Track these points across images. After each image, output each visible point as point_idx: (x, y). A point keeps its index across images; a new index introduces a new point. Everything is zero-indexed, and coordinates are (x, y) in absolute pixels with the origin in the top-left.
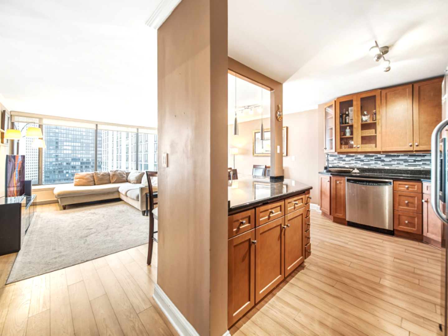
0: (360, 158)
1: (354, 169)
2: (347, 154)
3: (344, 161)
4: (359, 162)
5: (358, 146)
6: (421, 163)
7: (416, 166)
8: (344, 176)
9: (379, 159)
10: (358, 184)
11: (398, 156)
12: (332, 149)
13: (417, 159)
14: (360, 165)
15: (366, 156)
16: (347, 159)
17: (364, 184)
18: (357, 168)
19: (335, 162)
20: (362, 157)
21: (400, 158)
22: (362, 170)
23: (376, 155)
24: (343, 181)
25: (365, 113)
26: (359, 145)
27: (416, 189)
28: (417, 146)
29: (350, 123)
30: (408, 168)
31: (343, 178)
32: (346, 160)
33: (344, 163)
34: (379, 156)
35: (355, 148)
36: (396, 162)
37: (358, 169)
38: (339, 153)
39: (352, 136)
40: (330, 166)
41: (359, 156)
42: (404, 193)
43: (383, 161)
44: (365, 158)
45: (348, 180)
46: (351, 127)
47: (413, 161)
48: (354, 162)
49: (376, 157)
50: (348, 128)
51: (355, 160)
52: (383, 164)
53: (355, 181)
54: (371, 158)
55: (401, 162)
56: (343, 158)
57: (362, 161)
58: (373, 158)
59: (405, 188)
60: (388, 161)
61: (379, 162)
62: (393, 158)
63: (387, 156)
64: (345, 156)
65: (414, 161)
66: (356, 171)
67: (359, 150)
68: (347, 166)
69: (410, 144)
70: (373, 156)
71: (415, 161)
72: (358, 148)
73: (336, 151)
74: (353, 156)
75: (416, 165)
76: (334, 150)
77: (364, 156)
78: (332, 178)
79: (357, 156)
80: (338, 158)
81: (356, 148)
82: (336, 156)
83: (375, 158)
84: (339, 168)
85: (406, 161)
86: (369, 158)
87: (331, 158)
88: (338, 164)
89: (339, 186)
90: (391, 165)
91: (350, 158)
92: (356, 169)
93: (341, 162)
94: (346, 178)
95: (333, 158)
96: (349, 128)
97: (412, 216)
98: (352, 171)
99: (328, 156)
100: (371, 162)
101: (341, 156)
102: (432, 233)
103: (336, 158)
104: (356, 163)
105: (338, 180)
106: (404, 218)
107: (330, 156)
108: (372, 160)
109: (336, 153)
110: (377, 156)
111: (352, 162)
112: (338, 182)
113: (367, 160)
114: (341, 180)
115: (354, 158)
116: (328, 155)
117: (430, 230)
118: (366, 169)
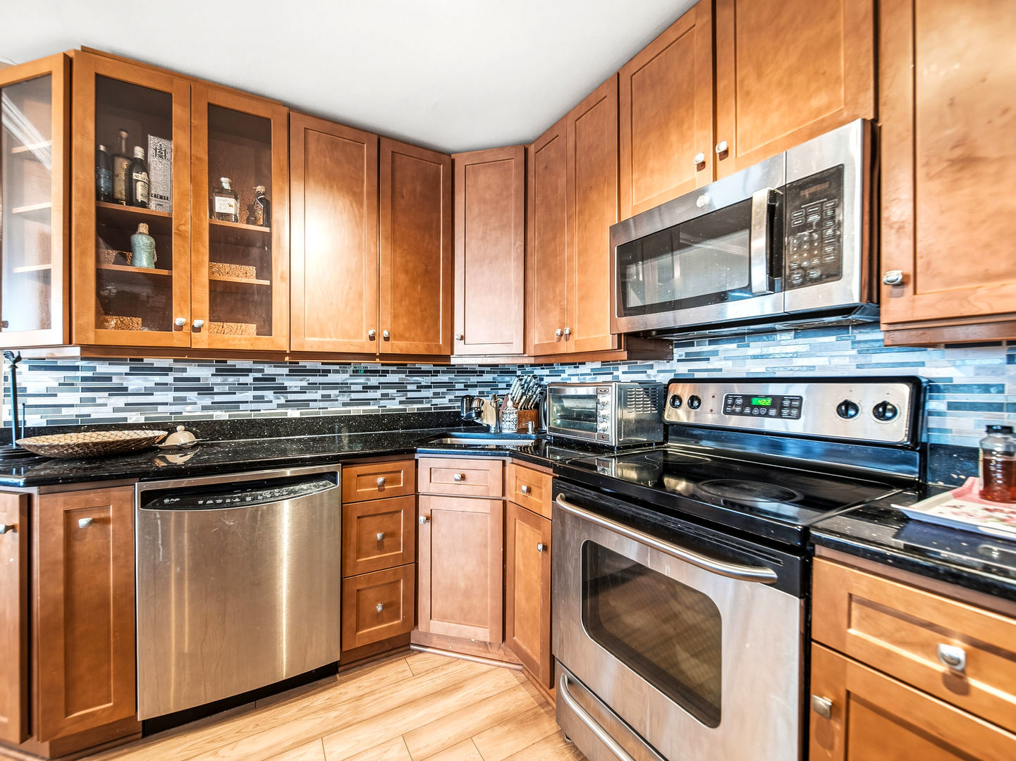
0: (198, 379)
1: (171, 430)
2: (135, 357)
3: (122, 391)
4: (192, 396)
5: (197, 323)
6: (377, 394)
7: (369, 404)
8: (123, 478)
9: (266, 382)
10: (204, 506)
11: (326, 372)
12: (45, 324)
13: (370, 384)
14: (196, 406)
15: (220, 372)
16: (136, 383)
17: (232, 504)
18: (183, 423)
19: (64, 397)
20: (205, 373)
21: (332, 378)
22: (206, 430)
23: (260, 366)
24: (118, 510)
25: (225, 183)
26: (202, 317)
27: (402, 485)
28: (387, 339)
29: (154, 208)
30: (350, 411)
31: (117, 493)
32: (131, 388)
33: (120, 401)
34: (269, 370)
35: (180, 328)
36: (318, 395)
37: (190, 426)
38: (93, 352)
39: (165, 272)
40: (34, 420)
41: (193, 371)
42: (371, 507)
43: (282, 390)
44: (219, 380)
45: (148, 499)
46: (161, 230)
47: (360, 388)
48: (169, 396)
49: (259, 375)
50: (143, 228)
51: (177, 390)
52: (282, 401)
53: (188, 498)
54: (243, 380)
55: (334, 393)
56: (115, 380)
57: (207, 390)
58: (249, 379)
59: (375, 485)
60: (298, 389)
61: (269, 395)
62: (312, 379)
63: (296, 372)
64: (126, 369)
65: (364, 388)
66: (182, 437)
67: (202, 341)
68: (134, 417)
69: (371, 332)
70: (250, 370)
71: (366, 388)
72: (198, 330)
73: (69, 341)
74: (165, 371)
75: (366, 402)
76: (56, 334)
77: (213, 370)
78: (36, 501)
79: (184, 370)
80: (84, 379)
81: (187, 329)
82: (76, 368)
83: (255, 379)
84: (90, 428)
85: (344, 388)
86: (231, 379)
87: (32, 381)
88: (84, 411)
89: (84, 548)
90: (305, 404)
91: (152, 380)
92: (180, 428)
93: (101, 397)
94: (139, 487)
95: (50, 379)
96: (151, 233)
97: (392, 580)
98: (164, 440)
99: (14, 368)
100: (239, 396)
101: (103, 368)
102: (443, 618)
103: (75, 378)
104: (177, 401)
105: (83, 512)
106: (370, 595)
107: (32, 368)
108: (244, 387)
109: (76, 351)
110: (262, 371)
111: (158, 397)
112: (83, 522)
113: (226, 389)
114: (105, 507)
115: (169, 379)
116: (19, 359)
117: (436, 608)
118: (221, 423)
